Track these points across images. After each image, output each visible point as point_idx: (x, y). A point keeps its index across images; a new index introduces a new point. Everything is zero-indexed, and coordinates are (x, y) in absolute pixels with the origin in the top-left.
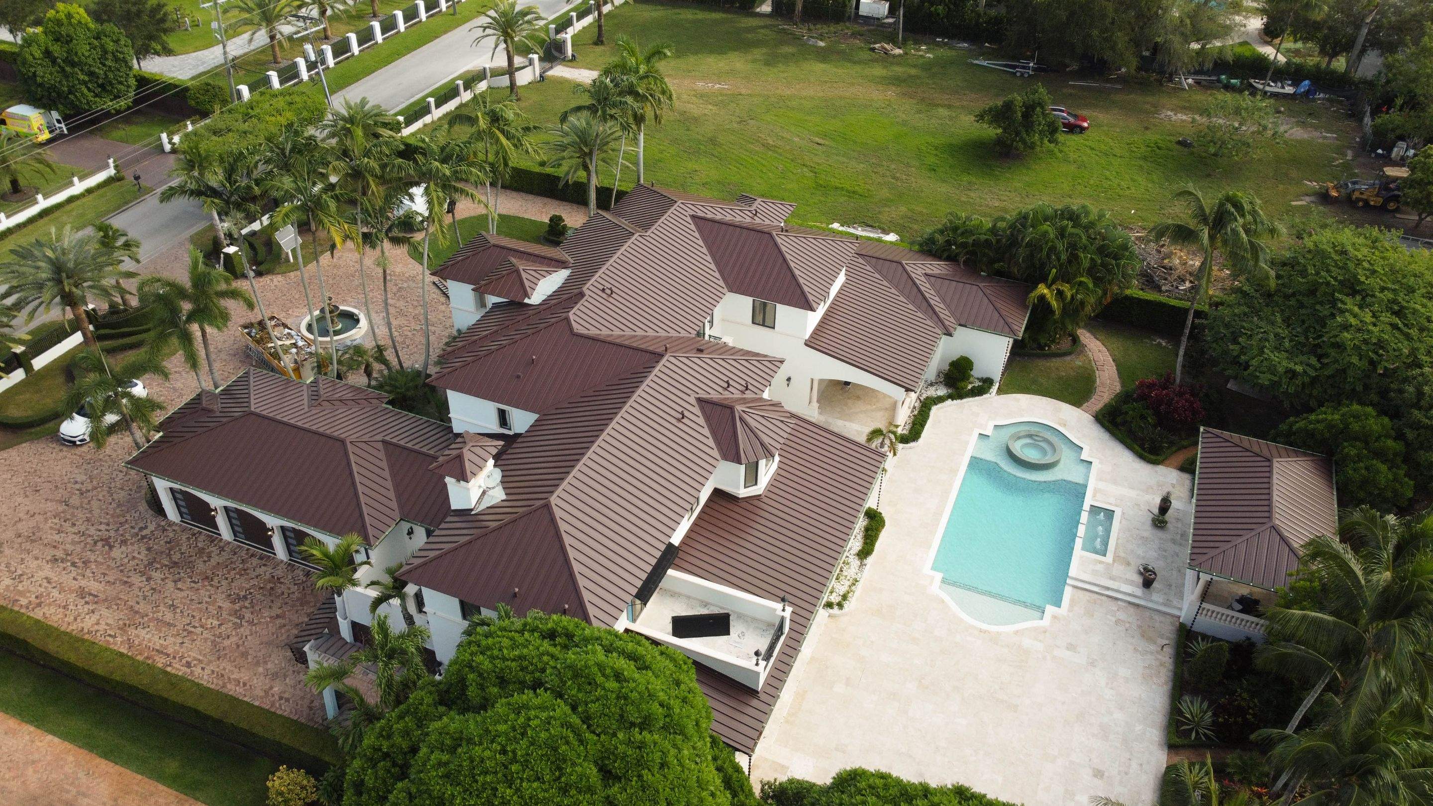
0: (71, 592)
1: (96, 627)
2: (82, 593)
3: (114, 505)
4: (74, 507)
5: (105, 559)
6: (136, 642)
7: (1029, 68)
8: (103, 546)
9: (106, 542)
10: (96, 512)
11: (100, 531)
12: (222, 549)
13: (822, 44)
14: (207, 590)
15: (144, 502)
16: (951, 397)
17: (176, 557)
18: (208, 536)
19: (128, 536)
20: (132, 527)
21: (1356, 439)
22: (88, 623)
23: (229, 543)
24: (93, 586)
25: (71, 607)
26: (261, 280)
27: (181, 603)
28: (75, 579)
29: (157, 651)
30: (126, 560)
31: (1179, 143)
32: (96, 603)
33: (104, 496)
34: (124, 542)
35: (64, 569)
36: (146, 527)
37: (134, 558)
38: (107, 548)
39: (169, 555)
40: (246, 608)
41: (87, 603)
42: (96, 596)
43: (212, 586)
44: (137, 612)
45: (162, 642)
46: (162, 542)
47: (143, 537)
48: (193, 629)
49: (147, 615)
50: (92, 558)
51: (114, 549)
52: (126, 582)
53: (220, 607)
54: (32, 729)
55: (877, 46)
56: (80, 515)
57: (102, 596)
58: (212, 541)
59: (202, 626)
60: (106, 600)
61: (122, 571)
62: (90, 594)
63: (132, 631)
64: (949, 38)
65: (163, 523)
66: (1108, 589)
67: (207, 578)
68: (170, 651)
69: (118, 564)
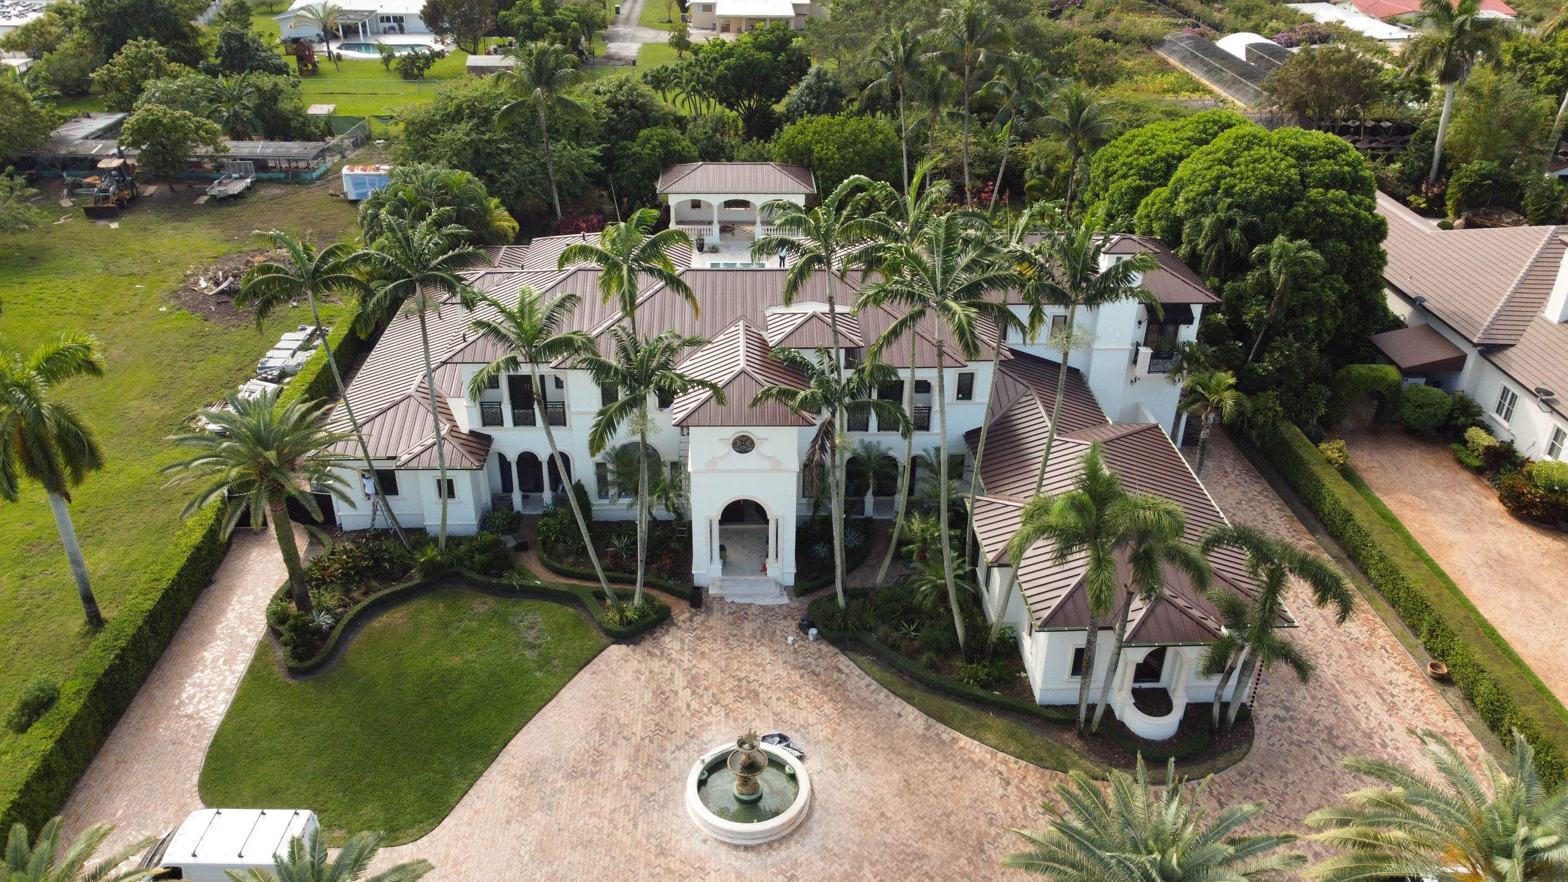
1: (1396, 668)
2: (1392, 709)
3: (1291, 777)
5: (1345, 723)
6: (1365, 628)
8: (1338, 737)
9: (1331, 740)
10: (1318, 786)
11: (1329, 758)
15: (1254, 750)
19: (1303, 725)
20: (1290, 730)
22: (1401, 677)
24: (1376, 706)
25: (1412, 705)
28: (1392, 729)
30: (1323, 702)
32: (1382, 688)
33: (1294, 801)
34: (1312, 722)
35: (1397, 749)
36: (1276, 716)
37: (1313, 698)
38: (1335, 733)
41: (1393, 695)
42: (1379, 694)
44: (1348, 650)
46: (1272, 687)
47: (1287, 709)
49: (1340, 640)
50: (1358, 735)
51: (1327, 724)
52: (1338, 682)
57: (1373, 690)
60: (1371, 683)
61: (1336, 696)
62: (1384, 700)
63: (1364, 639)
69: (1334, 706)
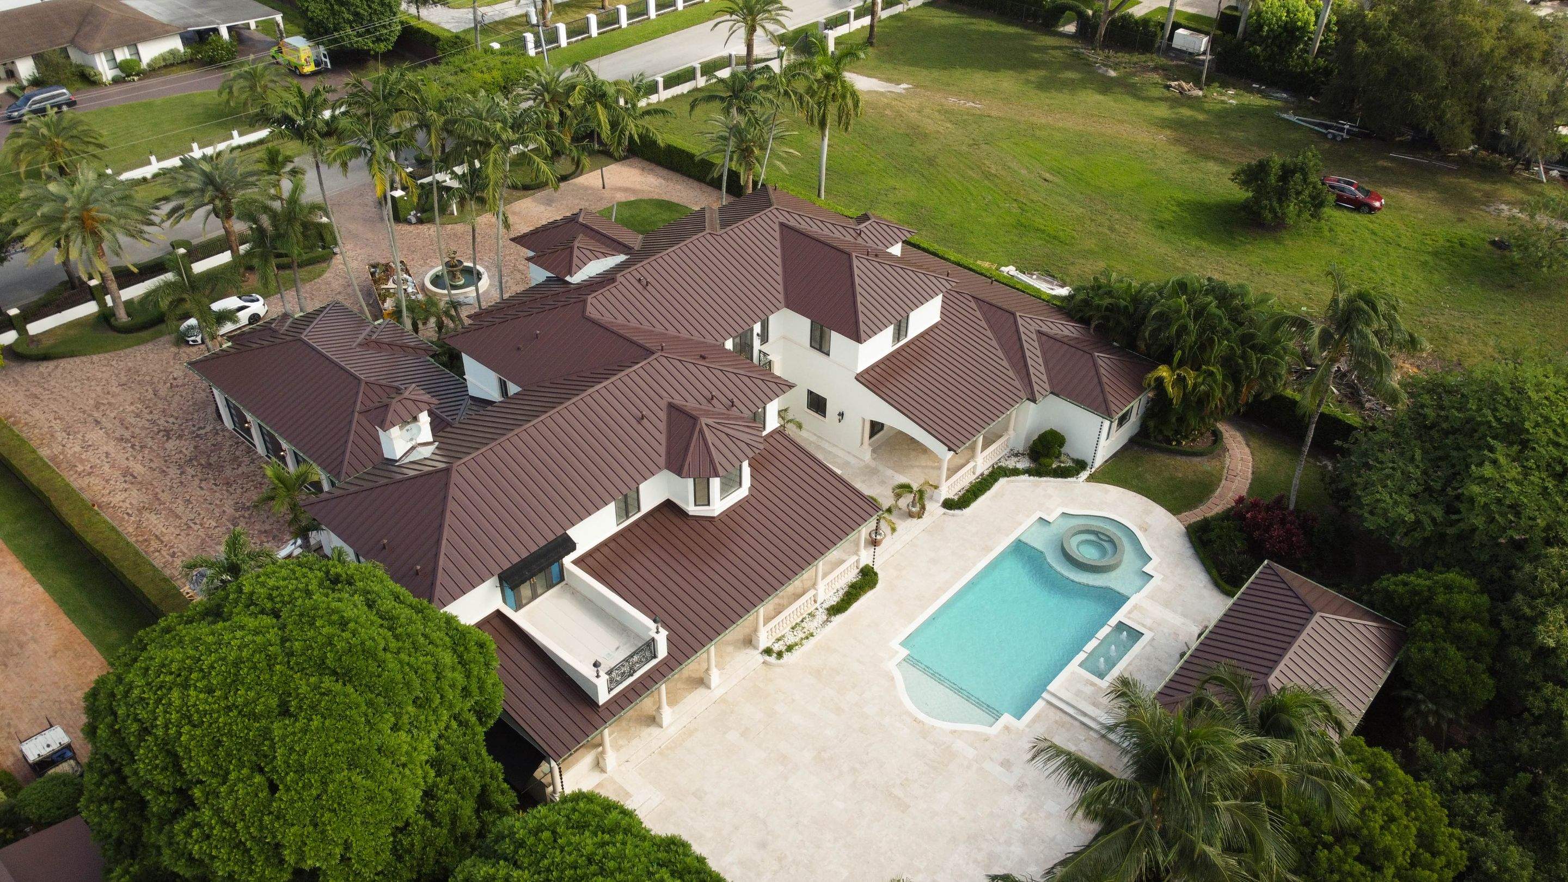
0: (119, 468)
1: (121, 504)
2: (127, 472)
4: (159, 398)
5: (159, 447)
6: (144, 525)
7: (1342, 130)
8: (163, 436)
9: (168, 433)
10: (174, 406)
11: (168, 422)
12: (253, 462)
13: (1112, 73)
14: (222, 494)
16: (1029, 472)
17: (213, 460)
18: (248, 447)
19: (186, 432)
20: (194, 426)
21: (1439, 614)
22: (117, 498)
23: (261, 457)
24: (138, 468)
25: (112, 482)
26: (420, 227)
27: (196, 500)
28: (127, 459)
29: (156, 536)
30: (174, 453)
31: (1493, 243)
32: (132, 483)
34: (180, 437)
35: (124, 448)
36: (205, 428)
37: (181, 452)
38: (165, 438)
39: (209, 456)
40: (244, 517)
41: (125, 482)
42: (135, 478)
43: (227, 491)
44: (158, 499)
45: (164, 530)
46: (209, 444)
47: (198, 436)
48: (192, 525)
49: (164, 504)
50: (150, 444)
51: (170, 441)
52: (164, 471)
53: (224, 512)
54: (29, 575)
55: (1173, 84)
56: (160, 406)
57: (140, 479)
58: (248, 453)
59: (201, 525)
60: (140, 483)
61: (166, 461)
62: (132, 475)
63: (146, 514)
64: (1268, 85)
65: (218, 428)
66: (1085, 714)
67: (228, 483)
68: (165, 539)
69: (166, 454)
